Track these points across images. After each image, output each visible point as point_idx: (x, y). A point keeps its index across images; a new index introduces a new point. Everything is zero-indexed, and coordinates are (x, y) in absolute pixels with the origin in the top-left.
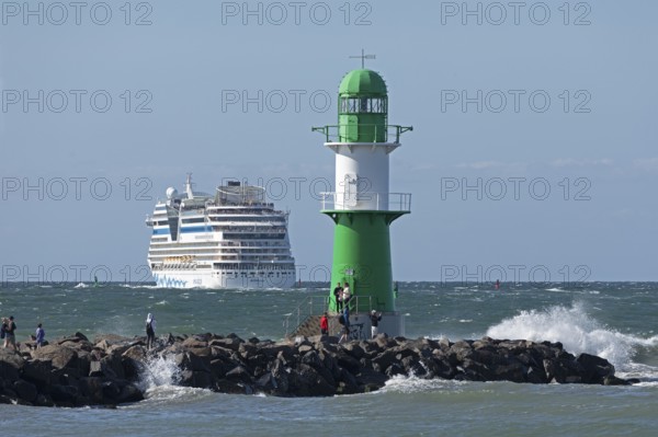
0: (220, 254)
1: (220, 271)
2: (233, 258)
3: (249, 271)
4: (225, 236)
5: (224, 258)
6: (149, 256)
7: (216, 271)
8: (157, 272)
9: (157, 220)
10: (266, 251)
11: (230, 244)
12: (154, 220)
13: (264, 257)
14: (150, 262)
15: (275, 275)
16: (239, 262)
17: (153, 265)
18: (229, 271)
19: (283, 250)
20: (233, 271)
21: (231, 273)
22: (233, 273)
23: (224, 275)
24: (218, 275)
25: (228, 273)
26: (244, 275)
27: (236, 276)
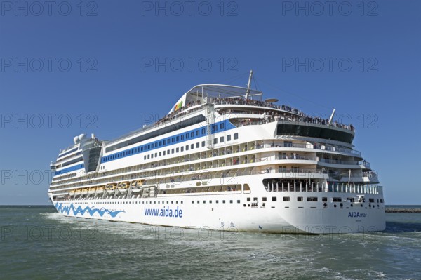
3: (344, 197)
5: (281, 168)
6: (49, 191)
8: (60, 202)
9: (61, 163)
11: (287, 144)
12: (57, 165)
14: (51, 196)
15: (376, 204)
16: (326, 176)
17: (54, 198)
18: (312, 194)
20: (319, 195)
21: (315, 199)
22: (320, 200)
23: (300, 204)
24: (286, 203)
25: (309, 199)
26: (338, 204)
27: (325, 205)
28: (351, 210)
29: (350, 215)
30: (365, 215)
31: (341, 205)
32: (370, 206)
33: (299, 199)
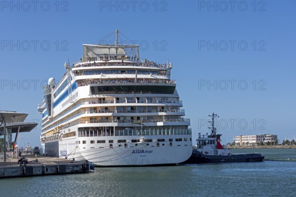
0: (88, 114)
1: (88, 139)
2: (107, 119)
3: (128, 139)
4: (93, 90)
5: (92, 120)
7: (82, 139)
10: (150, 109)
11: (101, 100)
13: (149, 118)
15: (167, 143)
16: (114, 124)
18: (101, 138)
19: (173, 108)
20: (107, 138)
21: (104, 142)
22: (107, 142)
23: (92, 145)
24: (84, 145)
25: (99, 142)
26: (123, 144)
27: (111, 145)
28: (135, 148)
29: (133, 152)
30: (151, 152)
31: (126, 145)
32: (158, 144)
33: (92, 142)
